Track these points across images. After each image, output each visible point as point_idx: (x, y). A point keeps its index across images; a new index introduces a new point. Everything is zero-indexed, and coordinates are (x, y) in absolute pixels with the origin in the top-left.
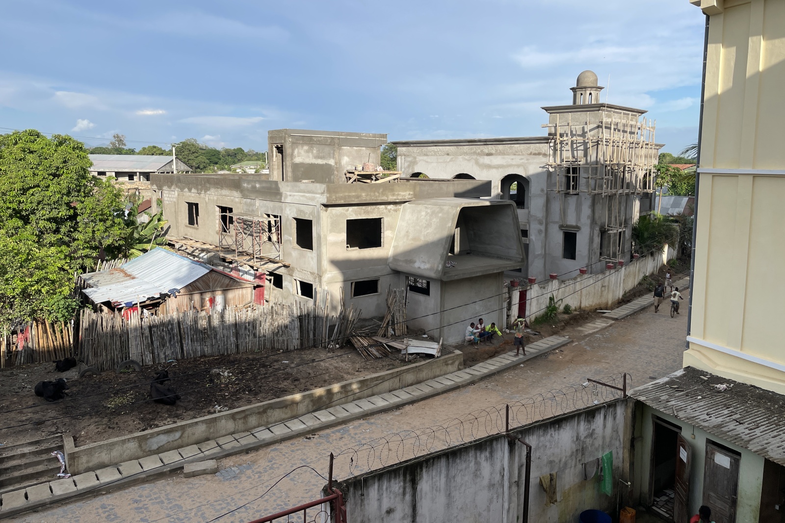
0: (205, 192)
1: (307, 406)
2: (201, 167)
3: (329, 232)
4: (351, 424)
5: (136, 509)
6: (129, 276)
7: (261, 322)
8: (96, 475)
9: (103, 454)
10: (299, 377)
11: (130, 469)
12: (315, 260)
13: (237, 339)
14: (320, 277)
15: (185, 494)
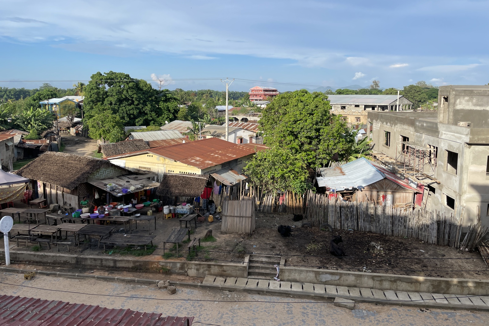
0: (395, 126)
1: (428, 287)
2: (422, 101)
3: (470, 164)
4: (460, 311)
5: (303, 312)
6: (343, 173)
7: (410, 219)
8: (291, 285)
9: (296, 275)
10: (428, 265)
11: (308, 288)
12: (458, 183)
13: (393, 226)
14: (460, 196)
15: (330, 315)
